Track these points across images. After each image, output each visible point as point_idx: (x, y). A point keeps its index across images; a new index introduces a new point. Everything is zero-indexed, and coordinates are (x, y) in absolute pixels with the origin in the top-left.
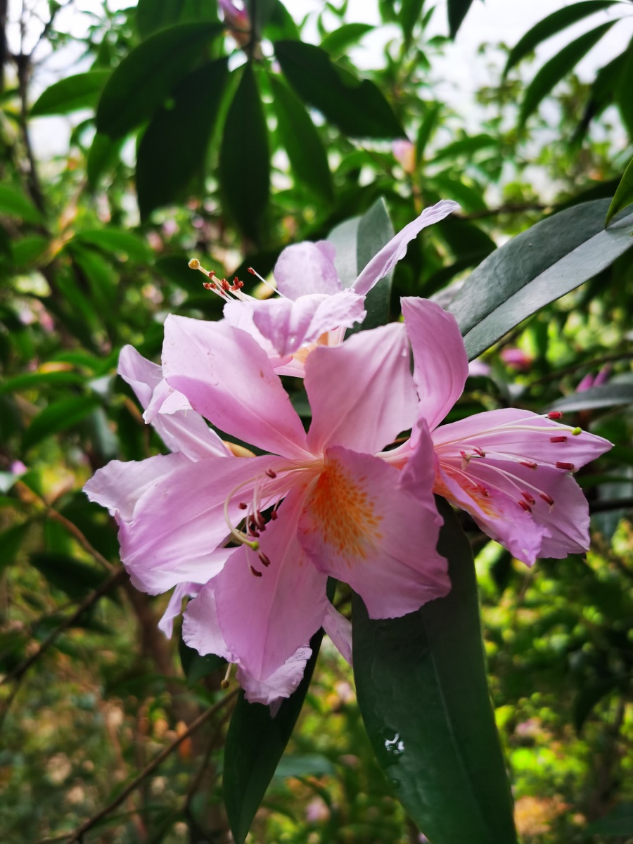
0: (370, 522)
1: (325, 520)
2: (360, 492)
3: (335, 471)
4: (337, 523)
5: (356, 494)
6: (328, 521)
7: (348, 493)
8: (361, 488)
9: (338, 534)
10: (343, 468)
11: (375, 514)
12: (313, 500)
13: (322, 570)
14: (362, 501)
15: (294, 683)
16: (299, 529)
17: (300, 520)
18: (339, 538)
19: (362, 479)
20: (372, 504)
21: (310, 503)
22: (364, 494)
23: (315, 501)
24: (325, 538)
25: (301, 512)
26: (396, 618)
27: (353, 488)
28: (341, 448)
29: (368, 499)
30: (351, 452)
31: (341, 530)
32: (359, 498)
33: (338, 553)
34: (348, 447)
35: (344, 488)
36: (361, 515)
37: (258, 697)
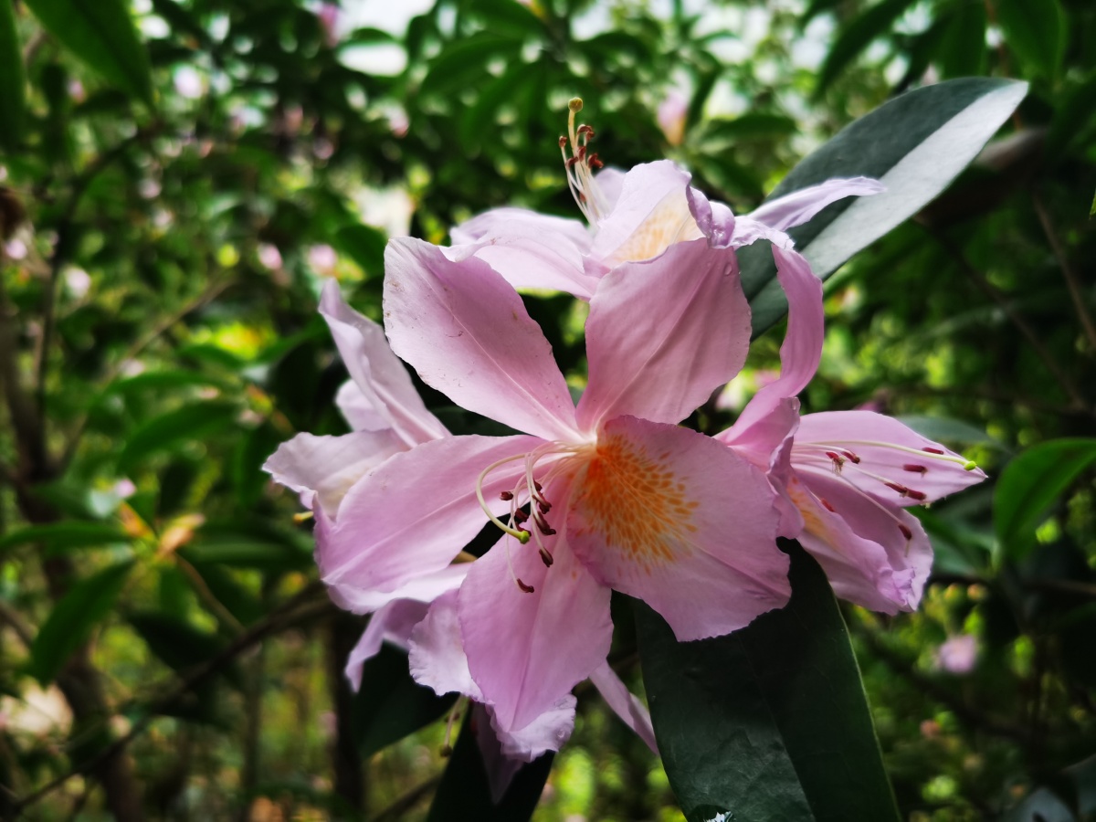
0: (680, 511)
1: (606, 517)
2: (662, 474)
3: (620, 450)
4: (625, 518)
5: (655, 476)
6: (610, 518)
7: (643, 476)
8: (664, 467)
9: (628, 533)
10: (632, 445)
11: (686, 500)
12: (584, 493)
13: (604, 583)
14: (666, 485)
15: (562, 736)
16: (569, 530)
17: (568, 519)
18: (630, 537)
19: (664, 456)
20: (681, 487)
21: (579, 498)
22: (669, 475)
23: (588, 495)
24: (608, 540)
25: (568, 510)
26: (720, 637)
27: (650, 469)
28: (631, 418)
29: (674, 481)
30: (645, 422)
31: (632, 526)
32: (661, 480)
33: (630, 557)
34: (641, 416)
35: (636, 470)
36: (665, 502)
37: (517, 751)
